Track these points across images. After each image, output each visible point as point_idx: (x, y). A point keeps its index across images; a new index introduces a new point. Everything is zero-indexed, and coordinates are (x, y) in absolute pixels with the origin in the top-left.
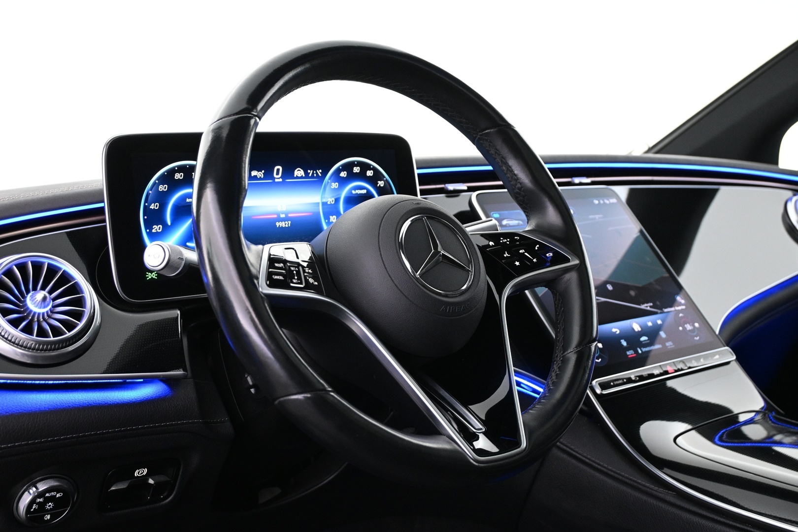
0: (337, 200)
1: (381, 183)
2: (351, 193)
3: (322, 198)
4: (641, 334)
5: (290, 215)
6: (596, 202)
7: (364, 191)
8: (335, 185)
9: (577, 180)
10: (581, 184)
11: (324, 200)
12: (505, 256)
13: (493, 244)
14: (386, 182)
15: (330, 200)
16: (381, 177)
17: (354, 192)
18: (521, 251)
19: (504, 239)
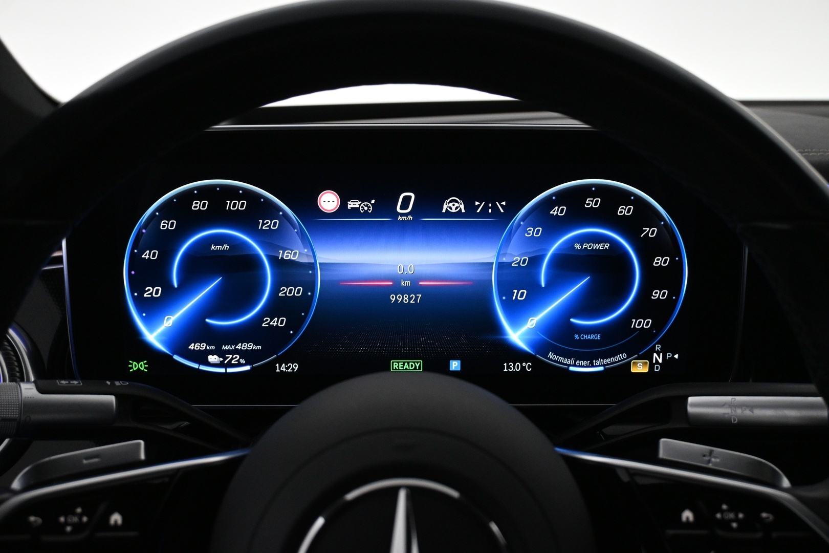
0: (535, 261)
1: (651, 232)
2: (572, 248)
3: (499, 255)
7: (604, 246)
8: (533, 232)
11: (504, 259)
14: (665, 228)
15: (519, 260)
16: (652, 217)
17: (578, 246)
19: (729, 510)
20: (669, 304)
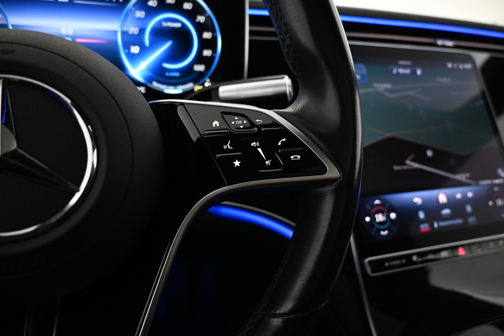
0: (142, 31)
1: (201, 19)
2: (161, 25)
3: (122, 26)
4: (444, 206)
5: (78, 40)
6: (450, 65)
7: (178, 25)
8: (140, 14)
9: (440, 42)
10: (443, 46)
11: (125, 29)
12: (225, 147)
13: (218, 125)
14: (208, 18)
15: (133, 30)
16: (201, 11)
17: (164, 24)
18: (253, 144)
19: (238, 120)
20: (212, 58)
